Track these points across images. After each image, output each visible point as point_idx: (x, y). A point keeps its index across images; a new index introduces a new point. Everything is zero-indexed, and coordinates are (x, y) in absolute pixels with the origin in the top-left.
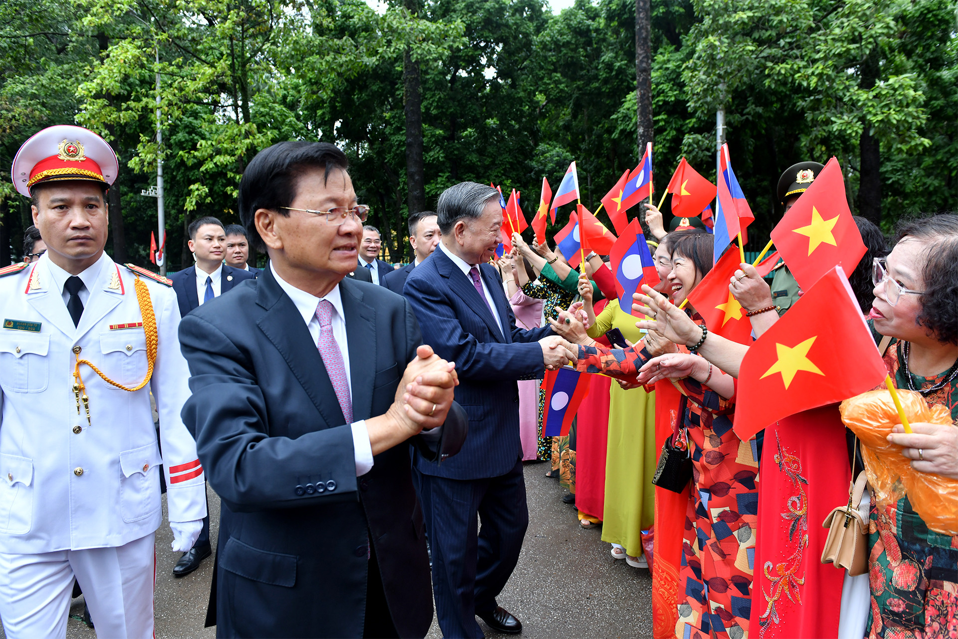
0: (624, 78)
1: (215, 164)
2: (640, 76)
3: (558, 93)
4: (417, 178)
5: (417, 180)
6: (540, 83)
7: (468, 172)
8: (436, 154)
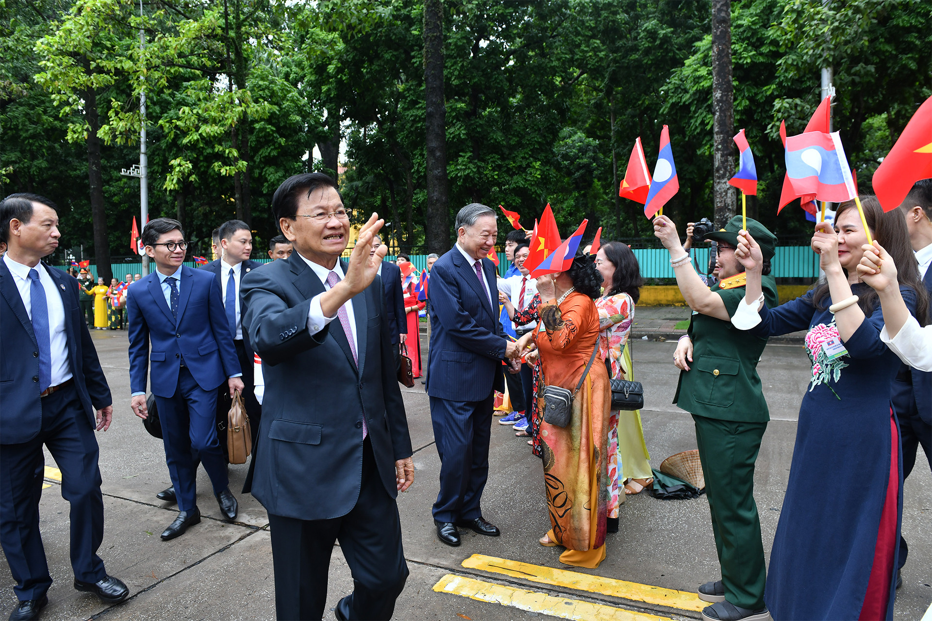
0: (669, 48)
1: (201, 135)
2: (717, 28)
3: (597, 62)
4: (438, 154)
5: (439, 157)
6: (576, 50)
7: (492, 153)
8: (457, 131)
